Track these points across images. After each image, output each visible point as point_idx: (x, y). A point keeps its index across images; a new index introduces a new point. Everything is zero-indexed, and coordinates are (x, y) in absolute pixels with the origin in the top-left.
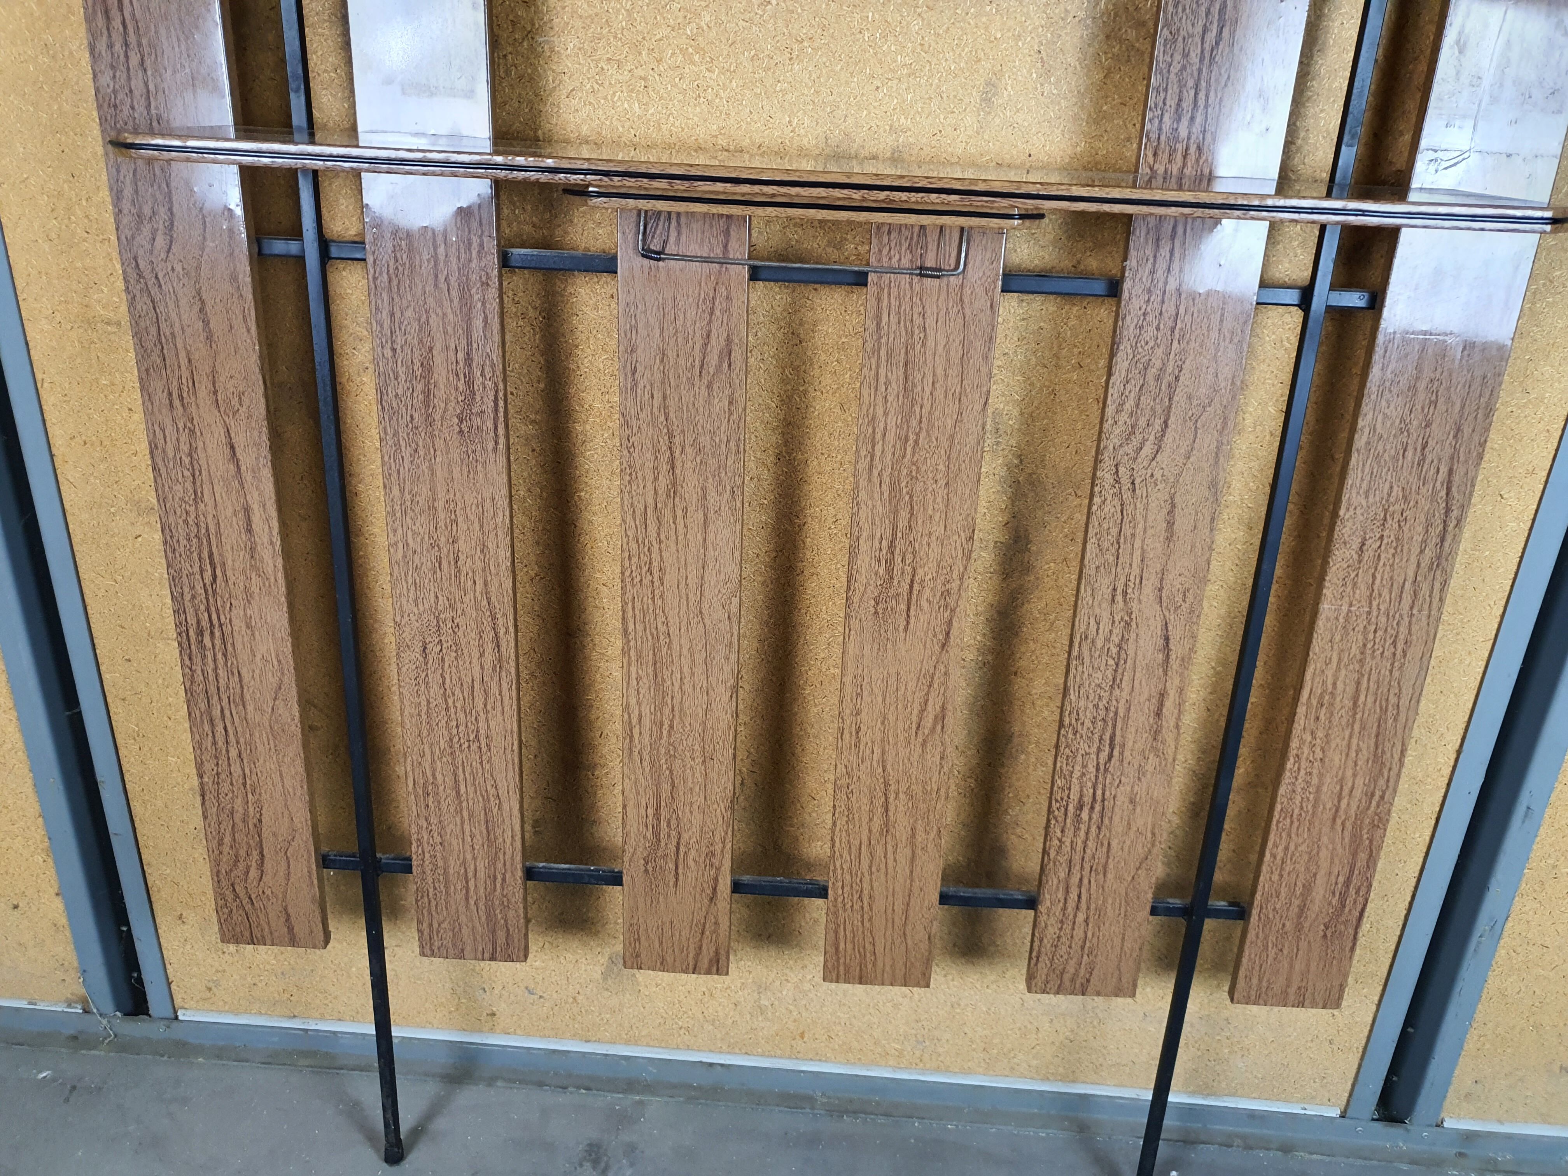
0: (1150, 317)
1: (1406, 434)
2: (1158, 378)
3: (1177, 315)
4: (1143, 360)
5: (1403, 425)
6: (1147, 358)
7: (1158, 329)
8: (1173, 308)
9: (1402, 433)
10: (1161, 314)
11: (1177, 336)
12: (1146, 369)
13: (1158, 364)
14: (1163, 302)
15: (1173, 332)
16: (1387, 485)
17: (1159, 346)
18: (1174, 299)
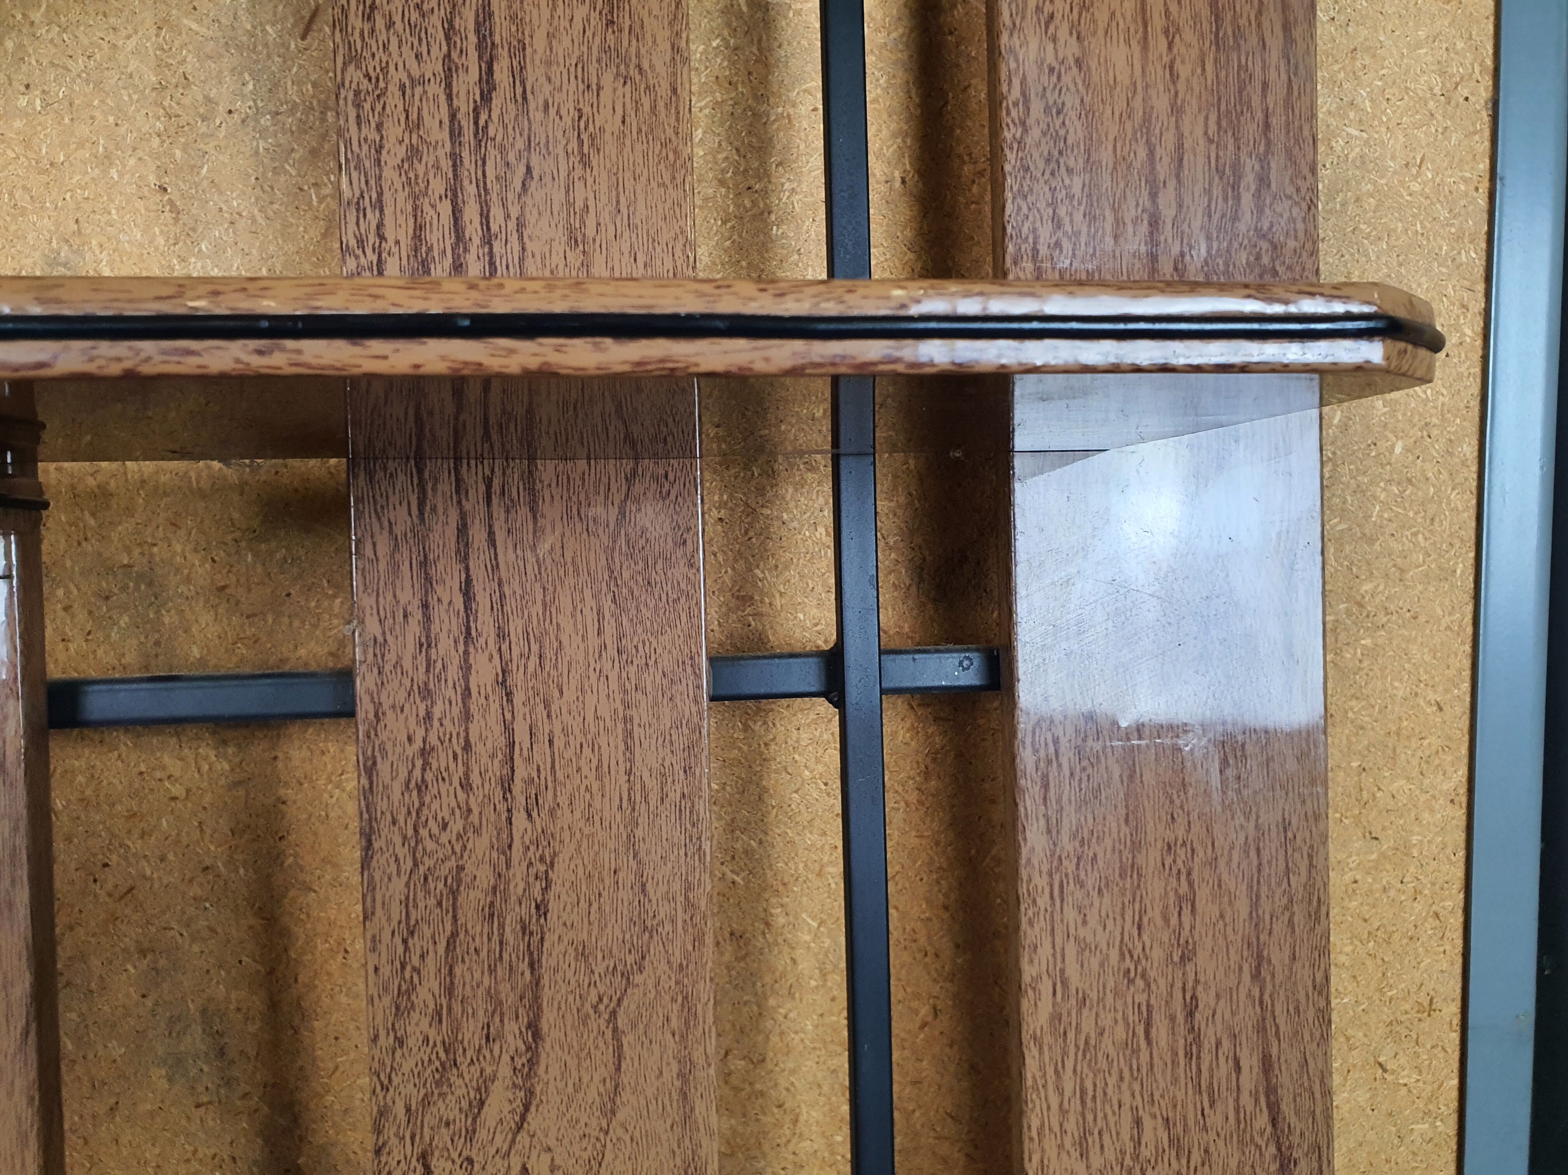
0: (441, 760)
1: (1140, 983)
2: (491, 914)
3: (512, 745)
4: (444, 871)
5: (1128, 963)
6: (452, 863)
7: (466, 785)
8: (498, 729)
9: (1131, 981)
10: (467, 747)
11: (521, 800)
12: (454, 894)
13: (485, 876)
14: (467, 716)
15: (507, 790)
16: (1127, 1119)
17: (477, 831)
18: (495, 707)
